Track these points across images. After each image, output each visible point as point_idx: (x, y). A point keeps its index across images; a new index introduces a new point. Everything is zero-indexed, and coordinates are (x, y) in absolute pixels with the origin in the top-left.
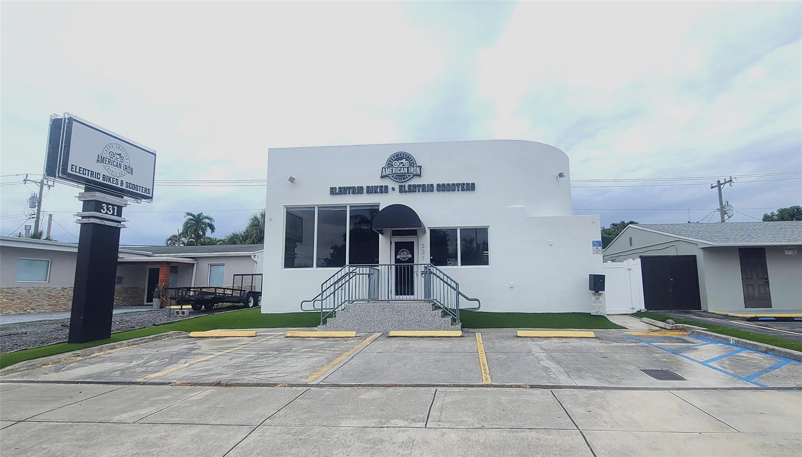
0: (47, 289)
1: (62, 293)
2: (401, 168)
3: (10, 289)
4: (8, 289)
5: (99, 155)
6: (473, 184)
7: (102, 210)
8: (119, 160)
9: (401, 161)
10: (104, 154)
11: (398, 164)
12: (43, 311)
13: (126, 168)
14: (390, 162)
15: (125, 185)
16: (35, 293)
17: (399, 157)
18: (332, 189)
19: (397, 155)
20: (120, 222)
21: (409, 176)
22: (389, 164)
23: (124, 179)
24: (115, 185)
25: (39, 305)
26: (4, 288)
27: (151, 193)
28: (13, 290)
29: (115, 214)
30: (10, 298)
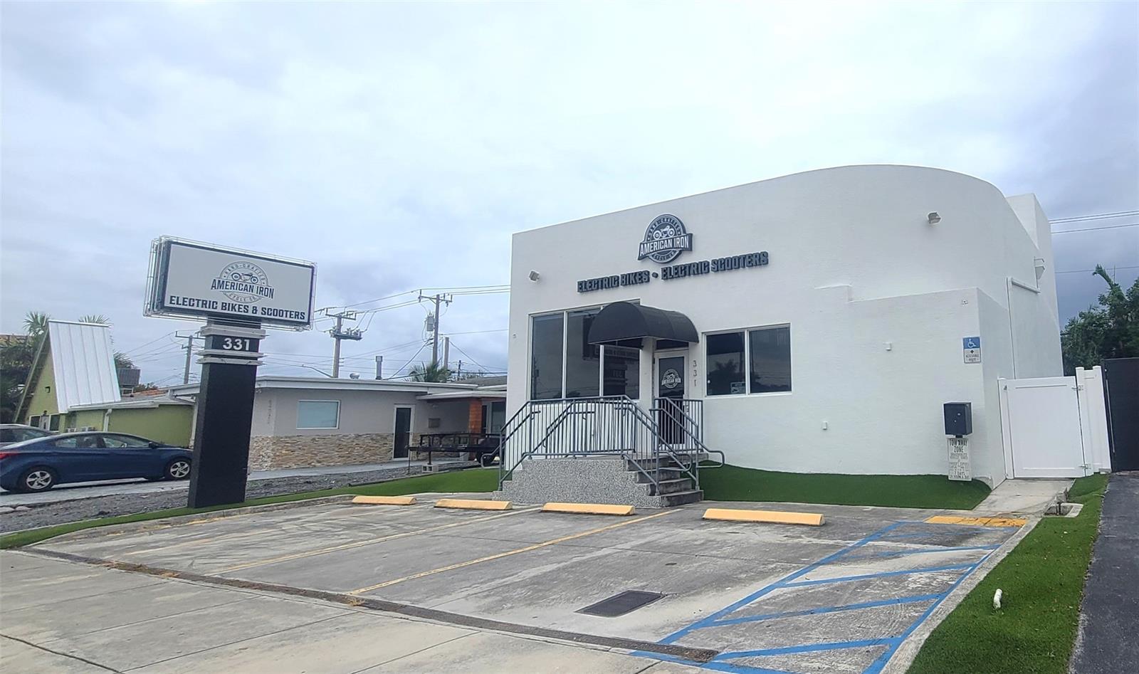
0: (336, 437)
1: (356, 442)
2: (664, 240)
3: (289, 437)
4: (286, 437)
5: (215, 280)
6: (765, 255)
7: (225, 346)
8: (249, 281)
9: (665, 230)
10: (223, 277)
11: (661, 235)
12: (332, 464)
13: (261, 290)
14: (650, 234)
15: (259, 311)
16: (321, 442)
17: (661, 223)
18: (580, 284)
19: (659, 221)
20: (256, 359)
21: (675, 252)
22: (649, 236)
23: (256, 304)
24: (243, 314)
25: (326, 457)
26: (282, 438)
27: (306, 316)
28: (294, 439)
29: (247, 349)
30: (290, 448)
